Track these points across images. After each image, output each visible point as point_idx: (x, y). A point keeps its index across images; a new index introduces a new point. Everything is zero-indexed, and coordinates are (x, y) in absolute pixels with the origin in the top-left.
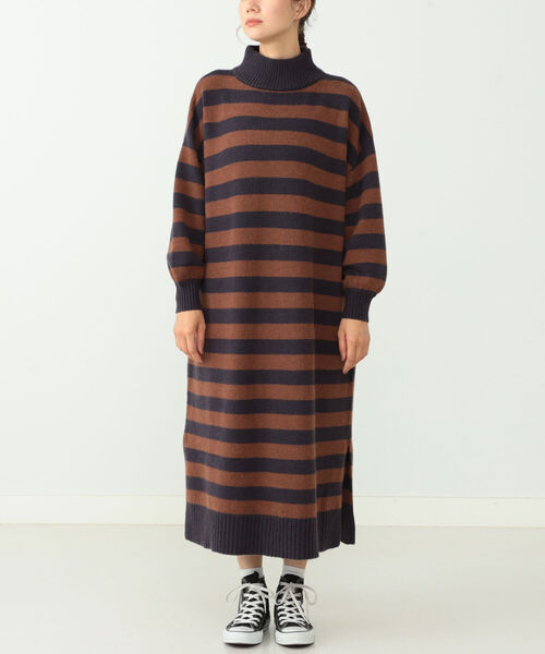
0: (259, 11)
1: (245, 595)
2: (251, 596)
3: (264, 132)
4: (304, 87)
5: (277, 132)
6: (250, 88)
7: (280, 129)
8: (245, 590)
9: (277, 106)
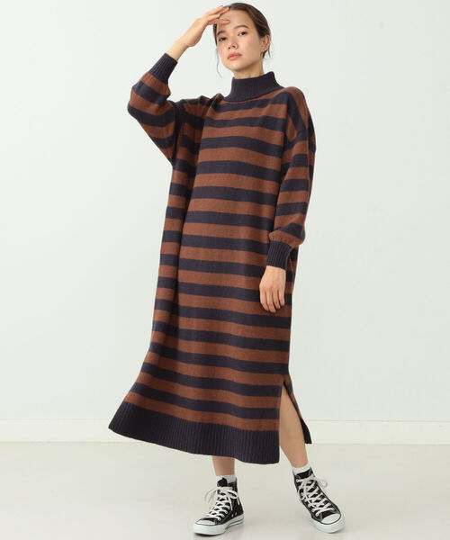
0: (238, 47)
2: (222, 497)
8: (219, 492)
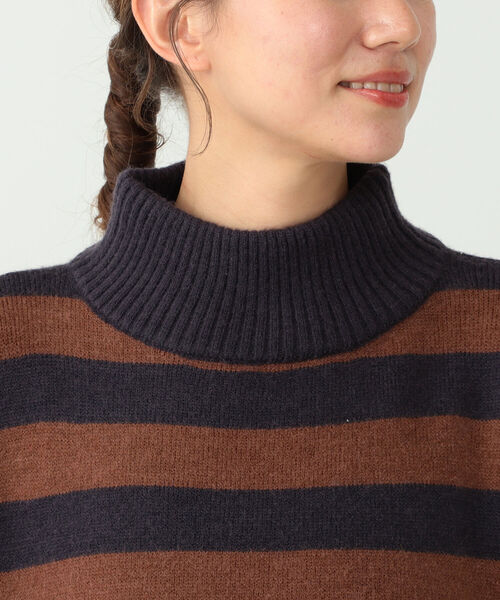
3: (224, 560)
4: (371, 337)
5: (279, 560)
6: (151, 356)
7: (291, 544)
9: (272, 435)
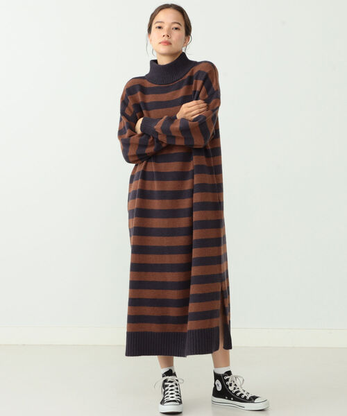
0: (171, 37)
1: (166, 384)
2: (170, 384)
8: (165, 381)
